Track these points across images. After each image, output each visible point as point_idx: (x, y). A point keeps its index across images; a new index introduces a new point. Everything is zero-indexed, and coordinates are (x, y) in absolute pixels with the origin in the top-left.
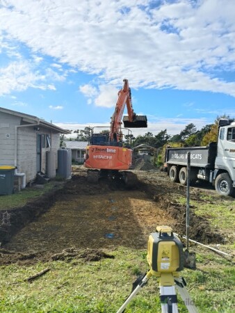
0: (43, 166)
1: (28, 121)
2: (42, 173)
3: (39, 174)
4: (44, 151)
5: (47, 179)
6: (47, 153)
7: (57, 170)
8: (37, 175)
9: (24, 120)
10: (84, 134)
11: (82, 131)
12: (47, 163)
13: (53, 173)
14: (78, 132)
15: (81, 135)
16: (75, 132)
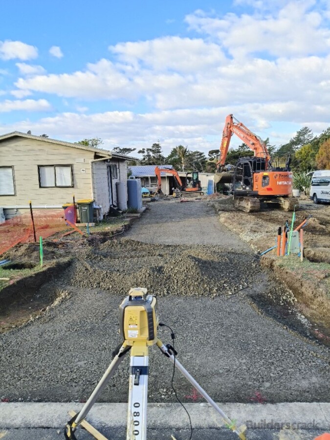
0: (115, 199)
1: (101, 155)
2: (114, 206)
3: (112, 206)
4: (114, 181)
5: (121, 212)
6: (117, 185)
7: (128, 202)
8: (110, 208)
9: (97, 154)
10: (151, 154)
11: (148, 150)
12: (117, 195)
13: (124, 206)
14: (143, 152)
15: (149, 156)
16: (140, 152)
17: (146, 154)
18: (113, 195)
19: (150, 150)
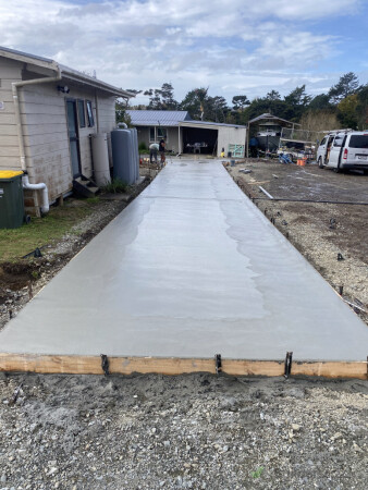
0: (86, 162)
1: (37, 71)
2: (83, 178)
3: (78, 180)
4: (84, 133)
5: (94, 190)
6: (91, 138)
8: (74, 182)
9: (29, 69)
10: (160, 96)
11: (157, 91)
12: (92, 157)
13: (105, 177)
14: (150, 94)
15: (157, 99)
16: (146, 93)
17: (154, 96)
18: (82, 157)
19: (160, 92)
